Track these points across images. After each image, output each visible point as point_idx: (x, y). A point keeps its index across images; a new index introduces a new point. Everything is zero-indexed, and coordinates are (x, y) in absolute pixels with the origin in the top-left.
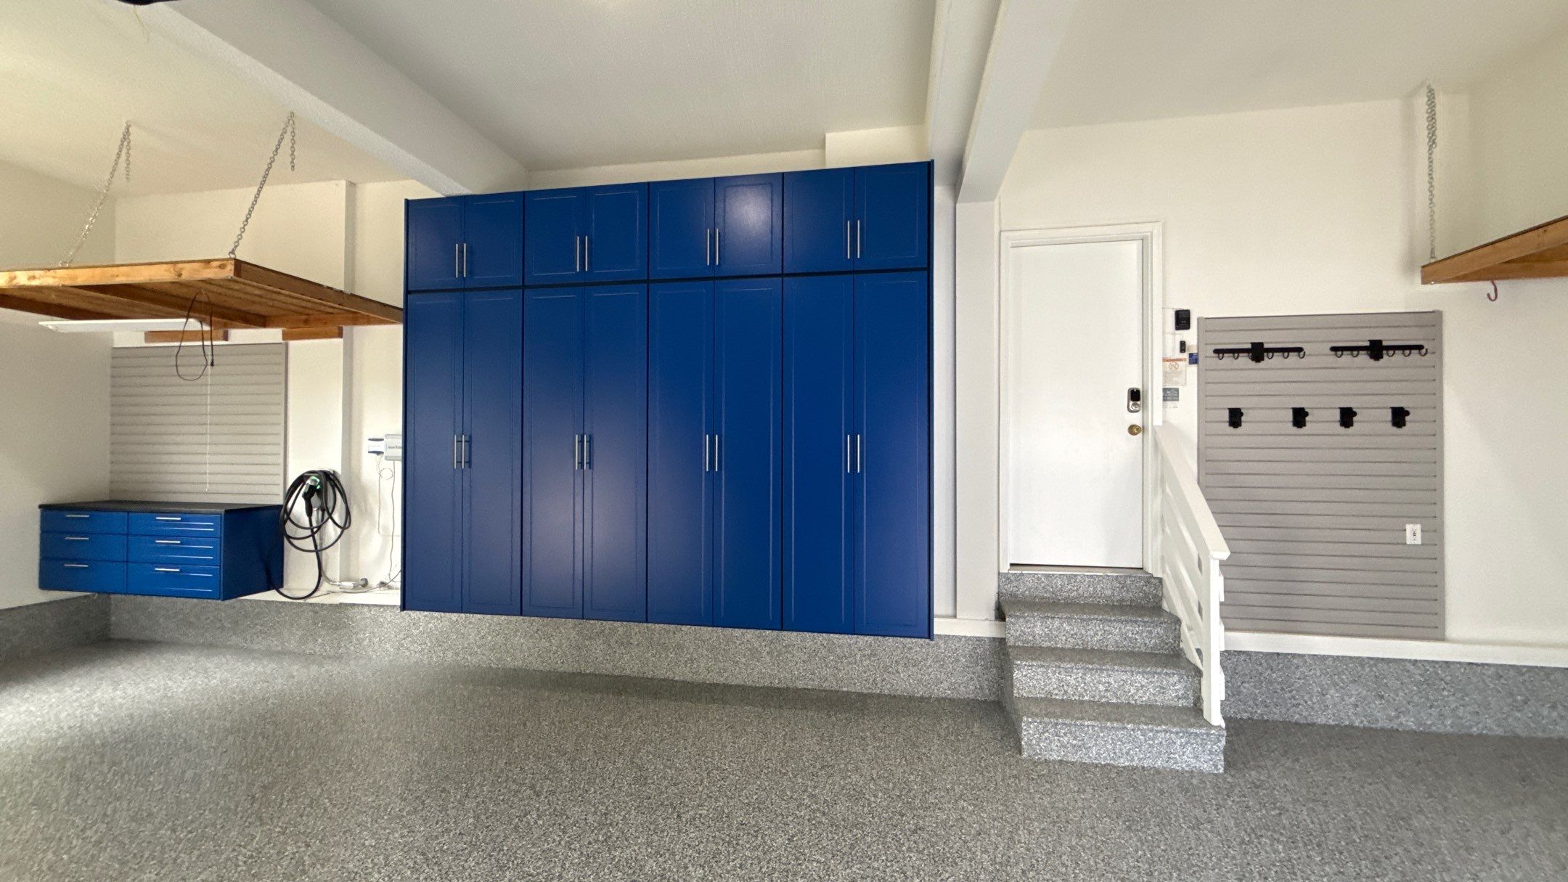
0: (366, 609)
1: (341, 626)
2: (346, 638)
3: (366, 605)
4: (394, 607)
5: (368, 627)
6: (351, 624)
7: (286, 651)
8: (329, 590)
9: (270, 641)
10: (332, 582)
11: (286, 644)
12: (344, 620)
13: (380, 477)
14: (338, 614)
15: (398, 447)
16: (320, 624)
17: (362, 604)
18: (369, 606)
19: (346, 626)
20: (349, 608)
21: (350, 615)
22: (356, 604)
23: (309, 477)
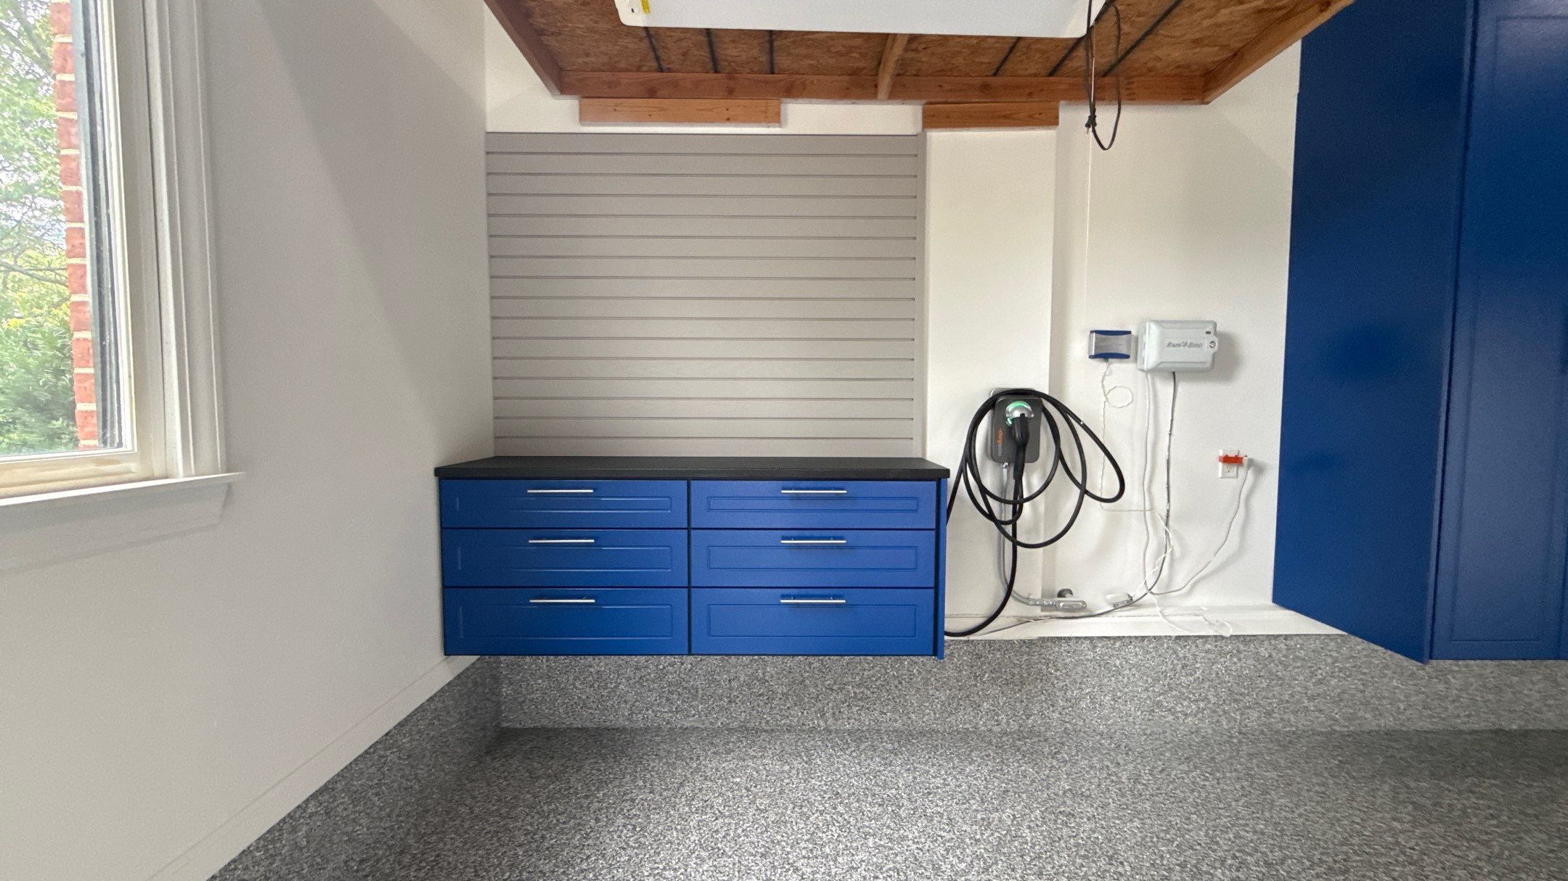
0: (1085, 645)
1: (1030, 678)
2: (1043, 697)
3: (1085, 638)
4: (1143, 638)
5: (1088, 677)
6: (1052, 674)
7: (914, 729)
8: (1020, 614)
9: (876, 714)
10: (1025, 601)
11: (913, 716)
12: (1039, 665)
13: (1107, 403)
14: (1025, 657)
15: (1191, 345)
16: (987, 676)
17: (1077, 638)
18: (1091, 639)
19: (1042, 677)
20: (1049, 644)
21: (1051, 658)
22: (1064, 638)
23: (1009, 402)
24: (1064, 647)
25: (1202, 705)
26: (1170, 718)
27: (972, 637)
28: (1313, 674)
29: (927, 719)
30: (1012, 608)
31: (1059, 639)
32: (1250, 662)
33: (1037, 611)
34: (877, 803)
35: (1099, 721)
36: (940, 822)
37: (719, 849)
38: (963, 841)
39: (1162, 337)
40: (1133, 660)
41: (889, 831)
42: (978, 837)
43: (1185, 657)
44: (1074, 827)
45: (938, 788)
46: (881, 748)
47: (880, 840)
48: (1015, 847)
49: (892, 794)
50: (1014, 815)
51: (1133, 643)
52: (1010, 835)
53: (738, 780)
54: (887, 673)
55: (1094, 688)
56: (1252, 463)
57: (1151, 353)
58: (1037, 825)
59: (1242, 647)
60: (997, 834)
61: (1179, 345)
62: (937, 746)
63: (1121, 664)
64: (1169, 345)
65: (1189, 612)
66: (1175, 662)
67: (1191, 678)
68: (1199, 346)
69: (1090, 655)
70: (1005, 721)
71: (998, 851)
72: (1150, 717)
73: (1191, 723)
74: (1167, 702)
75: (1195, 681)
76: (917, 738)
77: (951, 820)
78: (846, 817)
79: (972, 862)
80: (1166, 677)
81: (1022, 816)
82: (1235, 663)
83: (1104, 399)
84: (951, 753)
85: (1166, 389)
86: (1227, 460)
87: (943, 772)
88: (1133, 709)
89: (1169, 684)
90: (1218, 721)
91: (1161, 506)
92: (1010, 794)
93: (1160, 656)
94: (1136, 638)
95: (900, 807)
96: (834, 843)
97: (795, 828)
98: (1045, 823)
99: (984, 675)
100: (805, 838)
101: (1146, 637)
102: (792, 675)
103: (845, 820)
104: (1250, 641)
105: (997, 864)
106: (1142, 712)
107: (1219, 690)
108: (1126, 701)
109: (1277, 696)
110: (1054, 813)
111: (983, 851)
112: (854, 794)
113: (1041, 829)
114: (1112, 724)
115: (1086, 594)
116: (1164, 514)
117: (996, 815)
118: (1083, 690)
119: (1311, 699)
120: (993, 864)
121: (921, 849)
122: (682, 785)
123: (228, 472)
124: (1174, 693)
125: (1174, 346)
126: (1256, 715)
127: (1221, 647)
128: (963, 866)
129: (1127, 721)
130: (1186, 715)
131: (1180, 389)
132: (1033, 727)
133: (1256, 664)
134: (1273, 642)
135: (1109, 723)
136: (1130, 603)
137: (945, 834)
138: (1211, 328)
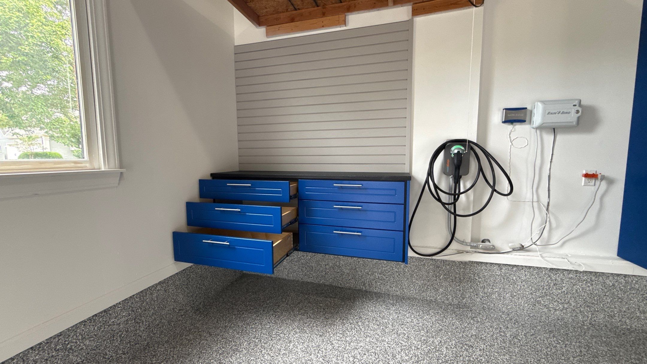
0: (496, 267)
1: (465, 280)
2: (472, 290)
3: (496, 264)
4: (530, 267)
5: (497, 283)
6: (476, 279)
7: (406, 296)
8: (457, 249)
9: (388, 287)
10: (462, 243)
11: (405, 290)
12: (470, 275)
13: (512, 146)
14: (462, 270)
15: (563, 113)
16: (442, 276)
17: (491, 263)
18: (499, 265)
19: (470, 280)
20: (475, 265)
21: (476, 272)
22: (484, 263)
23: (452, 146)
24: (484, 267)
25: (566, 306)
26: (545, 310)
27: (434, 257)
29: (412, 292)
30: (454, 246)
31: (482, 263)
32: (599, 287)
33: (468, 248)
34: (377, 324)
35: (503, 306)
36: (403, 337)
37: (304, 330)
38: (411, 347)
39: (544, 110)
40: (524, 278)
41: (378, 337)
42: (419, 347)
43: (556, 280)
44: (471, 352)
45: (408, 322)
46: (387, 302)
47: (372, 339)
48: (436, 355)
49: (385, 322)
50: (441, 341)
51: (524, 269)
52: (435, 349)
53: (321, 305)
54: (393, 270)
55: (500, 289)
56: (603, 178)
57: (537, 119)
58: (451, 348)
59: (593, 278)
60: (429, 348)
61: (555, 113)
62: (414, 305)
63: (516, 279)
64: (549, 113)
65: (558, 256)
66: (550, 281)
67: (560, 291)
68: (569, 113)
69: (498, 273)
70: (451, 299)
71: (427, 355)
72: (533, 308)
73: (558, 314)
74: (544, 302)
75: (562, 293)
76: (406, 300)
77: (408, 337)
78: (361, 327)
79: (412, 357)
80: (543, 288)
81: (445, 342)
82: (589, 287)
83: (511, 144)
84: (420, 309)
85: (549, 138)
86: (587, 176)
87: (413, 316)
88: (522, 303)
89: (545, 292)
90: (576, 316)
91: (544, 200)
92: (442, 331)
93: (540, 277)
94: (526, 267)
95: (386, 328)
96: (352, 337)
97: (337, 327)
98: (456, 348)
99: (440, 276)
100: (340, 332)
101: (532, 267)
102: (351, 266)
103: (360, 328)
104: (600, 275)
105: (424, 360)
106: (528, 305)
107: (577, 299)
108: (519, 298)
109: (618, 307)
110: (462, 344)
111: (419, 353)
112: (368, 319)
113: (452, 349)
114: (510, 308)
115: (498, 242)
116: (546, 205)
117: (431, 339)
118: (494, 289)
119: (642, 312)
120: (422, 360)
121: (390, 347)
122: (299, 303)
123: (120, 168)
124: (548, 297)
125: (552, 114)
126: (602, 316)
127: (579, 277)
128: (407, 358)
129: (519, 308)
130: (556, 310)
131: (558, 137)
132: (466, 303)
133: (603, 288)
134: (616, 278)
135: (509, 307)
136: (522, 248)
137: (404, 343)
138: (576, 103)
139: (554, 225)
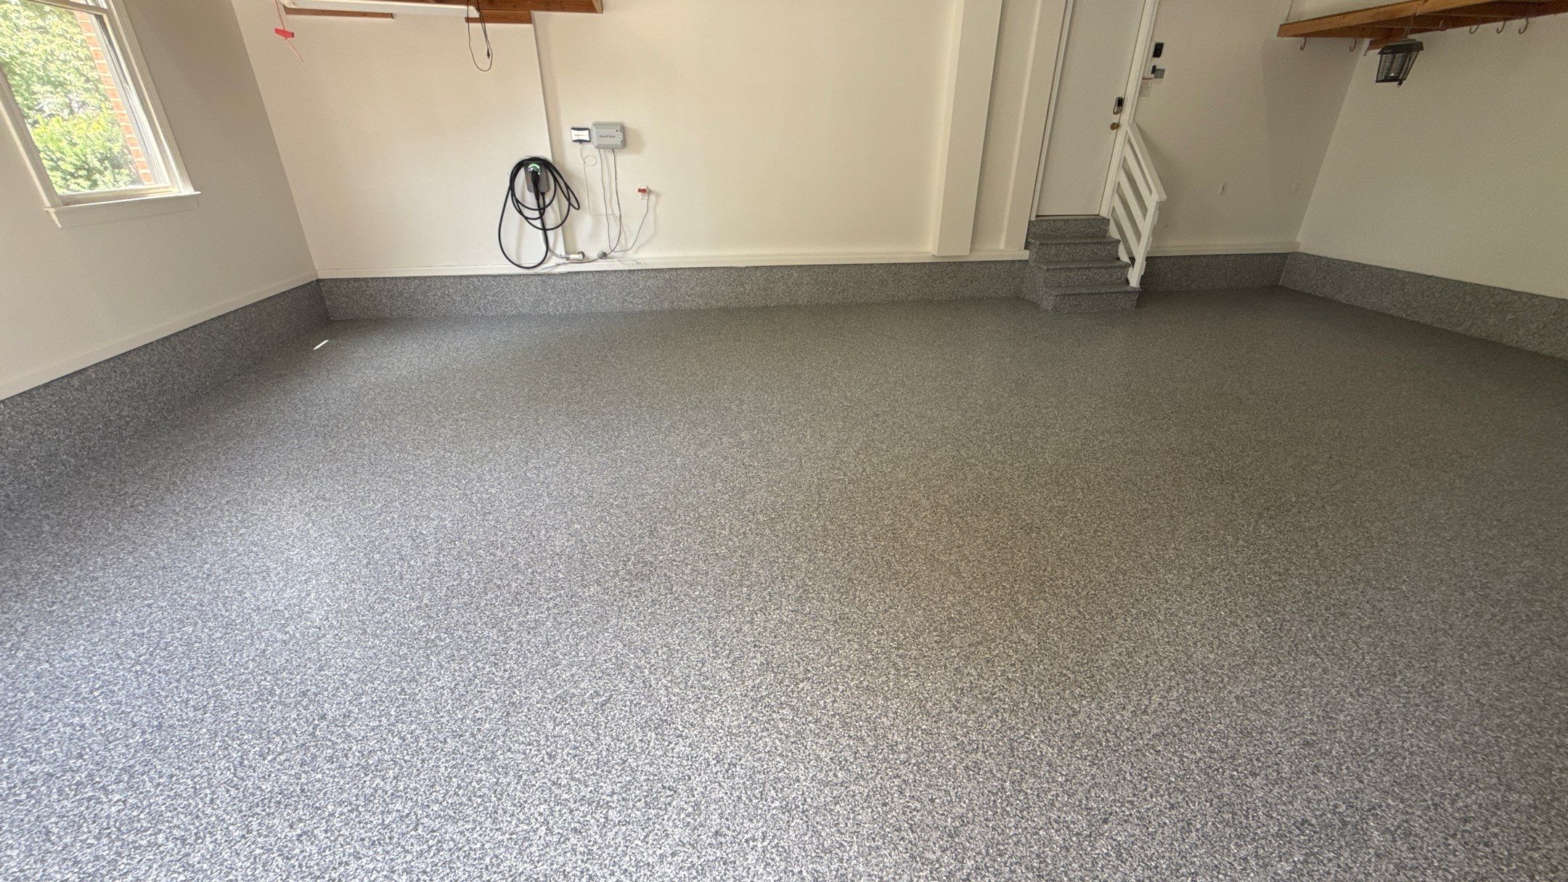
0: (590, 275)
3: (589, 272)
4: (614, 271)
8: (556, 261)
13: (584, 165)
14: (563, 280)
15: (611, 137)
17: (586, 271)
18: (592, 272)
20: (571, 275)
21: (576, 281)
22: (581, 272)
23: (529, 164)
24: (580, 276)
25: (644, 300)
26: (631, 305)
28: (689, 285)
31: (579, 272)
32: (662, 281)
33: (565, 260)
39: (597, 133)
40: (612, 281)
43: (634, 279)
51: (611, 274)
56: (651, 192)
57: (595, 140)
61: (605, 136)
63: (607, 283)
64: (600, 136)
65: (632, 259)
66: (630, 281)
67: (638, 288)
68: (616, 134)
69: (594, 279)
72: (623, 306)
73: (640, 307)
74: (629, 299)
75: (640, 289)
80: (627, 287)
83: (583, 162)
85: (611, 156)
86: (640, 190)
88: (615, 303)
89: (629, 291)
90: (651, 306)
91: (617, 214)
93: (623, 279)
94: (612, 271)
101: (616, 271)
106: (619, 303)
107: (650, 293)
108: (612, 299)
114: (607, 309)
115: (593, 254)
116: (619, 216)
119: (690, 296)
123: (196, 192)
124: (631, 295)
125: (603, 137)
126: (667, 303)
127: (649, 274)
129: (613, 308)
130: (638, 304)
131: (618, 158)
136: (605, 255)
138: (618, 128)
139: (628, 234)
